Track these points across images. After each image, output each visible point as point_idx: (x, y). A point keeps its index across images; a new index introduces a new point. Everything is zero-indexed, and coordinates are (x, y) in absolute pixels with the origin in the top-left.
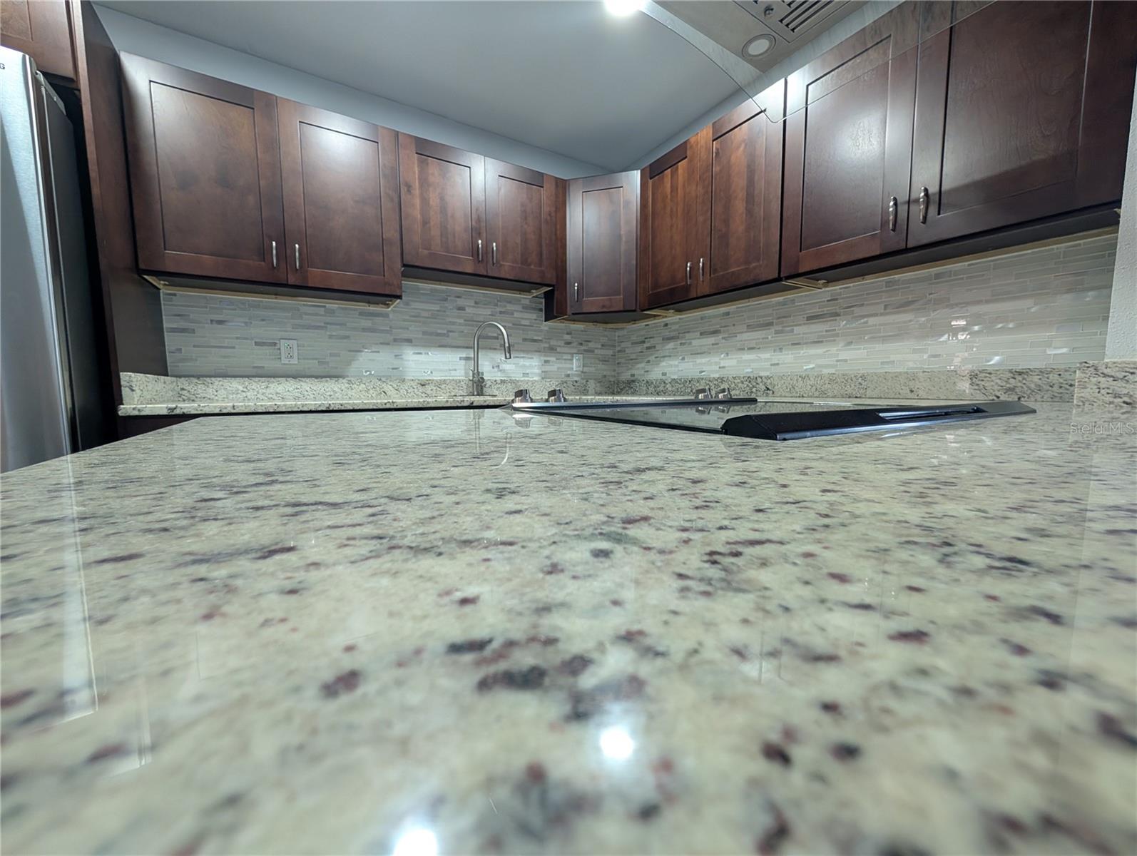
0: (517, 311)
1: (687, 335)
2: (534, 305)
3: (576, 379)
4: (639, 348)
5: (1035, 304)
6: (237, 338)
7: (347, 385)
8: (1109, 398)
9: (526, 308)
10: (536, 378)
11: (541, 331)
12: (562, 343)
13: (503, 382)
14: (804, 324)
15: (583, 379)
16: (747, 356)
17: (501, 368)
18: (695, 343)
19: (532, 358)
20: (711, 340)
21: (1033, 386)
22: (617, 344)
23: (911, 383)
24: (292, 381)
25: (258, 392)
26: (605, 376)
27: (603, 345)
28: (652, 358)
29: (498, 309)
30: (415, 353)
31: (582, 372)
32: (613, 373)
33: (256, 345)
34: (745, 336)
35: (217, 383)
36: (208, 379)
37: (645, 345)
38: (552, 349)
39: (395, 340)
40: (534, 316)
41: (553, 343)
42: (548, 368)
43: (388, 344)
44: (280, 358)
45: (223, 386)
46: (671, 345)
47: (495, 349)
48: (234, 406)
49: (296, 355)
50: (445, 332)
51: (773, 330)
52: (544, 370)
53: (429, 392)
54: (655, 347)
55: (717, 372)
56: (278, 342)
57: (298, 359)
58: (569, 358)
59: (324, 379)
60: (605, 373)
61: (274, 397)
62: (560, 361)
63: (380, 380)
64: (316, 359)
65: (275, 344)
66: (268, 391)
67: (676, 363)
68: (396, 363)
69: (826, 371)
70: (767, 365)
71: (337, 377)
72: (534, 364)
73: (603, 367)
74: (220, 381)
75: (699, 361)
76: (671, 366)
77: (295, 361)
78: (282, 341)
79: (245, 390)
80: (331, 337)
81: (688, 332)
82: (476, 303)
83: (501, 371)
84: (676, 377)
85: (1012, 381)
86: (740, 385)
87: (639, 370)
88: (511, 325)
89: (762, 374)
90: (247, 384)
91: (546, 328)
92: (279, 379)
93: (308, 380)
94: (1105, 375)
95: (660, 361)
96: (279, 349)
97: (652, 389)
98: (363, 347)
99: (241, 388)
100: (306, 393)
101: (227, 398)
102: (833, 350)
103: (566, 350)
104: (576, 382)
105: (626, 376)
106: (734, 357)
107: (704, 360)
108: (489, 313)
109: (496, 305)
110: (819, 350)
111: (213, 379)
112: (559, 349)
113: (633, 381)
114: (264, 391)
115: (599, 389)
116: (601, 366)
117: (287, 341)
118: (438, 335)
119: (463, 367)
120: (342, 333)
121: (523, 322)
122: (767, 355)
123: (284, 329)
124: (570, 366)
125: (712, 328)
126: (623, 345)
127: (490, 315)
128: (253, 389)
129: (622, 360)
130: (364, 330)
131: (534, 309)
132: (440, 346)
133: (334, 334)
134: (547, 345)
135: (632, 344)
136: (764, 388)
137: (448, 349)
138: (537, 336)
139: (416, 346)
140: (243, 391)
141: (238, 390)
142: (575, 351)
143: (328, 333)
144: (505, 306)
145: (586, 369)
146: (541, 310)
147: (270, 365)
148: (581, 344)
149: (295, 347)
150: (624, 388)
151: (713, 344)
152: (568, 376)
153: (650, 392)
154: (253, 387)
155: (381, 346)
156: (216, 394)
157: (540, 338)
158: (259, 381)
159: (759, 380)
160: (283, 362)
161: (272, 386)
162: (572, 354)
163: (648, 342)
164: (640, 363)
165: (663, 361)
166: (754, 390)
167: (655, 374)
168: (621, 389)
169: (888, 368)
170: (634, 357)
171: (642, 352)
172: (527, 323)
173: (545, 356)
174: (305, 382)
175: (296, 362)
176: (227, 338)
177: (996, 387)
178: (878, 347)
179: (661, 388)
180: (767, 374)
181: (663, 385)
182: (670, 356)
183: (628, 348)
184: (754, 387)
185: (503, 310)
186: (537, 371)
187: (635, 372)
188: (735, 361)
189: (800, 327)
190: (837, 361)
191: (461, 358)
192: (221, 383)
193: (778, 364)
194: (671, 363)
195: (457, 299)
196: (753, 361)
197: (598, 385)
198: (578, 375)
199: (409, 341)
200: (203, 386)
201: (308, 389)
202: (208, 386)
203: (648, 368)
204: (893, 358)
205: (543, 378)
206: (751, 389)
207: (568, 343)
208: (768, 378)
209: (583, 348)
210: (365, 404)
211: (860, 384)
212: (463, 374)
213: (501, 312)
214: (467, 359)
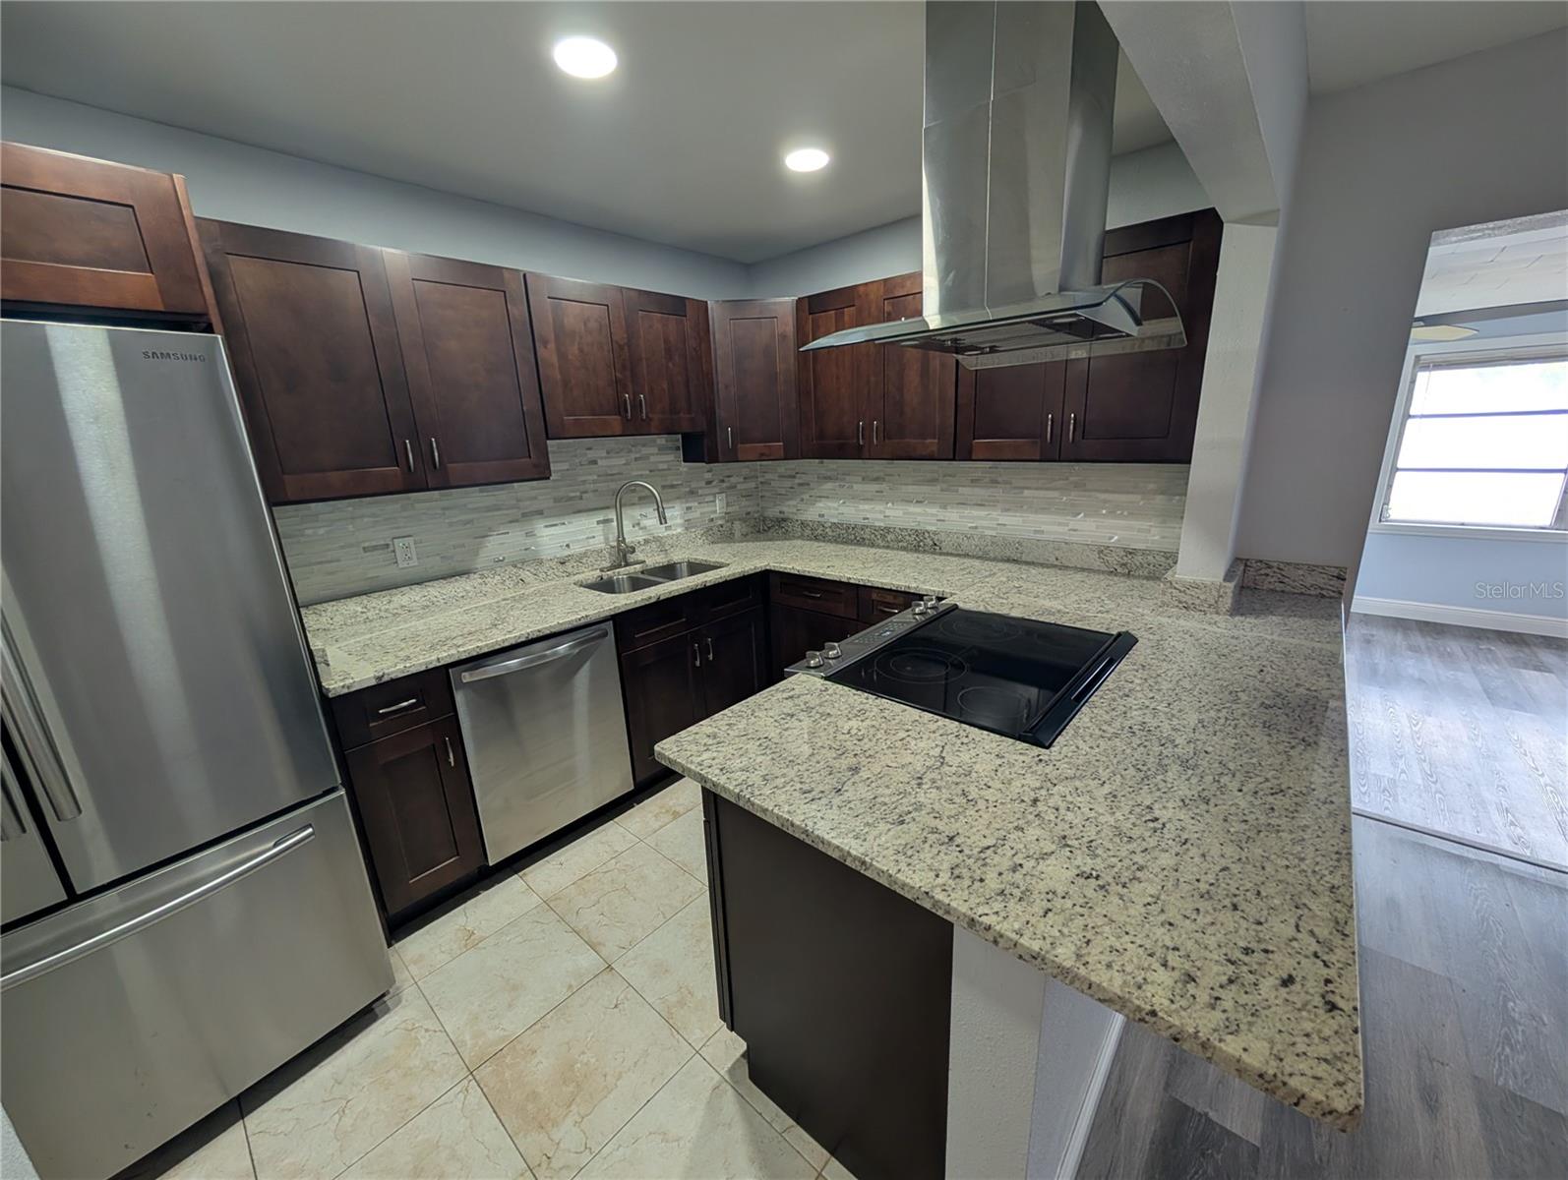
0: (653, 454)
1: (847, 478)
2: (670, 444)
3: (720, 522)
4: (788, 483)
5: (1142, 499)
6: (342, 547)
7: (480, 581)
8: (1176, 603)
9: (662, 449)
10: (679, 530)
11: (681, 474)
12: (703, 484)
13: (647, 541)
14: (969, 486)
15: (727, 521)
16: (914, 509)
17: (642, 525)
18: (855, 486)
19: (673, 507)
20: (875, 487)
21: (1138, 564)
22: (759, 474)
23: (1057, 553)
24: (417, 588)
25: (380, 610)
26: (748, 513)
27: (745, 478)
28: (806, 497)
29: (633, 456)
30: (546, 526)
31: (726, 513)
32: (757, 509)
33: (365, 552)
34: (910, 488)
35: (330, 609)
36: (319, 607)
37: (797, 481)
38: (692, 492)
39: (524, 515)
40: (671, 457)
41: (694, 485)
42: (691, 516)
43: (517, 521)
44: (396, 562)
45: (337, 610)
46: (829, 485)
47: (634, 504)
48: (438, 659)
49: (414, 554)
50: (578, 494)
51: (939, 487)
52: (686, 518)
53: (570, 570)
54: (808, 484)
55: (881, 520)
56: (390, 543)
57: (418, 559)
58: (712, 499)
59: (453, 579)
60: (749, 510)
61: (400, 611)
62: (702, 505)
63: (516, 567)
64: (438, 554)
65: (387, 545)
66: (392, 606)
67: (836, 505)
68: (529, 541)
69: (988, 532)
70: (933, 520)
71: (464, 573)
72: (676, 514)
73: (747, 503)
74: (333, 606)
75: (861, 507)
76: (830, 508)
77: (414, 562)
78: (395, 540)
79: (365, 610)
80: (451, 524)
81: (849, 475)
82: (608, 453)
83: (641, 529)
84: (836, 521)
85: (1125, 558)
86: (907, 538)
87: (789, 508)
88: (648, 472)
89: (929, 528)
90: (365, 602)
91: (685, 469)
92: (402, 589)
93: (435, 583)
94: (1175, 588)
95: (816, 501)
96: (394, 551)
97: (808, 532)
98: (490, 529)
99: (359, 609)
100: (435, 599)
101: (345, 624)
102: (994, 514)
103: (707, 491)
104: (722, 526)
105: (773, 512)
106: (900, 507)
107: (866, 507)
108: (624, 462)
109: (630, 451)
110: (982, 513)
111: (325, 605)
112: (700, 492)
113: (784, 520)
114: (387, 607)
115: (744, 530)
116: (744, 502)
117: (400, 540)
118: (571, 499)
119: (601, 533)
120: (463, 517)
121: (661, 466)
122: (934, 511)
123: (396, 525)
124: (714, 509)
125: (875, 475)
126: (768, 476)
127: (625, 464)
128: (374, 608)
129: (767, 494)
130: (488, 509)
131: (670, 448)
132: (574, 513)
133: (455, 520)
134: (687, 489)
135: (780, 476)
136: (931, 543)
137: (585, 514)
138: (676, 480)
139: (546, 517)
140: (362, 613)
141: (357, 612)
142: (717, 490)
143: (447, 521)
144: (640, 451)
145: (730, 509)
146: (678, 448)
147: (389, 572)
148: (723, 481)
149: (413, 546)
150: (773, 526)
151: (877, 492)
152: (712, 520)
153: (806, 534)
154: (374, 605)
155: (510, 525)
156: (331, 622)
157: (680, 482)
158: (379, 596)
159: (927, 535)
160: (401, 566)
161: (395, 599)
162: (714, 495)
163: (800, 478)
164: (791, 499)
165: (820, 501)
166: (921, 544)
167: (811, 514)
168: (769, 528)
169: (1039, 536)
170: (784, 492)
171: (792, 488)
172: (665, 466)
173: (687, 502)
174: (433, 586)
175: (416, 564)
176: (329, 550)
177: (1115, 562)
178: (1032, 517)
179: (819, 532)
180: (934, 529)
181: (821, 528)
182: (828, 497)
183: (774, 480)
184: (921, 541)
185: (638, 456)
186: (679, 521)
187: (785, 509)
188: (901, 512)
189: (964, 489)
190: (999, 524)
191: (598, 522)
192: (335, 608)
193: (943, 521)
194: (830, 504)
195: (588, 452)
196: (919, 514)
197: (744, 525)
198: (721, 518)
199: (540, 513)
200: (314, 615)
201: (437, 594)
202: (320, 615)
203: (800, 506)
204: (1043, 528)
205: (687, 529)
206: (919, 542)
207: (709, 483)
208: (935, 533)
209: (724, 485)
210: (561, 624)
211: (1017, 549)
212: (603, 541)
213: (636, 459)
214: (607, 521)
